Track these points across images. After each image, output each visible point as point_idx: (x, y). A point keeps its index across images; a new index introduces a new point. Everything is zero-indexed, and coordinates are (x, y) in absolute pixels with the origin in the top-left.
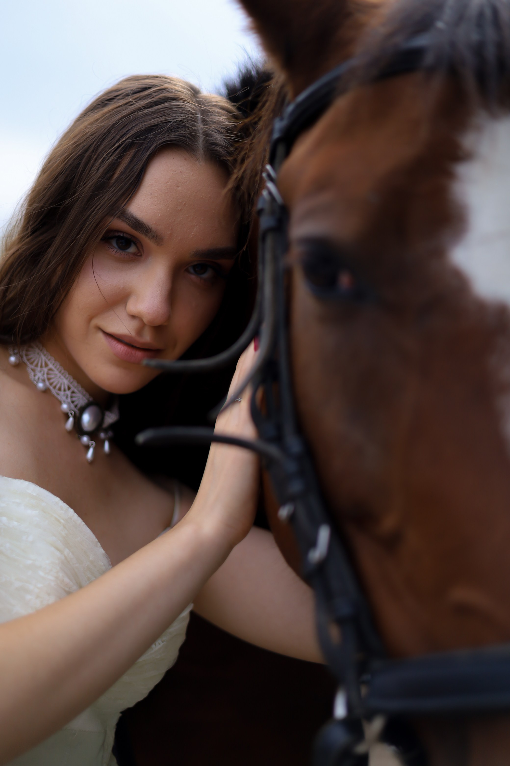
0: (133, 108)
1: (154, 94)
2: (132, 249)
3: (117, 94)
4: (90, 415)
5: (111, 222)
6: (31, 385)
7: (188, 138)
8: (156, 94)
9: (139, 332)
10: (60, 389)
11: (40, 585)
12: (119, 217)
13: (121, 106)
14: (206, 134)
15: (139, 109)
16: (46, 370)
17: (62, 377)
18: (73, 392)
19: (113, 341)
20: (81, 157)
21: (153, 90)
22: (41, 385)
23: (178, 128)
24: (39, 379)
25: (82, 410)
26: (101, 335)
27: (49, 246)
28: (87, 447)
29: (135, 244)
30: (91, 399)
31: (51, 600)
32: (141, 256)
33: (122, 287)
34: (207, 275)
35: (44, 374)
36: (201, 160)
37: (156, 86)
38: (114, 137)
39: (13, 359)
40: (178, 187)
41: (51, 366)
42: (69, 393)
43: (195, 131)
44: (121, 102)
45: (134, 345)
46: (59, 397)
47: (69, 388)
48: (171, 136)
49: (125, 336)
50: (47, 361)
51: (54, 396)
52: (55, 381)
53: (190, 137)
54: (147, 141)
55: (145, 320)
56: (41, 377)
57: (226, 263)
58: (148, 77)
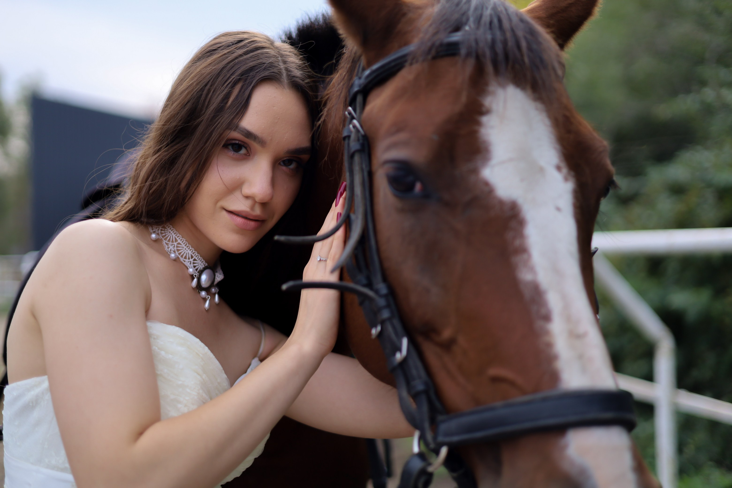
0: (235, 55)
1: (248, 45)
2: (243, 151)
3: (219, 45)
4: (206, 276)
5: (229, 134)
6: (166, 254)
7: (278, 74)
8: (250, 44)
9: (252, 208)
10: (185, 258)
11: (187, 398)
12: (235, 130)
13: (225, 54)
14: (287, 70)
15: (241, 56)
16: (176, 244)
17: (187, 249)
18: (195, 260)
19: (233, 216)
20: (202, 90)
21: (247, 41)
22: (173, 255)
23: (270, 67)
24: (171, 250)
25: (201, 272)
26: (224, 213)
27: (183, 152)
28: (205, 300)
29: (246, 148)
30: (206, 265)
31: (195, 407)
32: (249, 155)
33: (238, 177)
34: (292, 166)
35: (174, 247)
36: (286, 88)
37: (246, 39)
38: (226, 75)
39: (153, 236)
40: (274, 107)
41: (179, 241)
42: (191, 260)
43: (281, 69)
44: (226, 51)
45: (249, 217)
46: (185, 263)
47: (192, 257)
48: (266, 73)
49: (243, 211)
50: (176, 237)
51: (182, 263)
52: (182, 251)
53: (279, 73)
54: (249, 77)
55: (257, 199)
56: (173, 249)
57: (305, 157)
58: (238, 33)
